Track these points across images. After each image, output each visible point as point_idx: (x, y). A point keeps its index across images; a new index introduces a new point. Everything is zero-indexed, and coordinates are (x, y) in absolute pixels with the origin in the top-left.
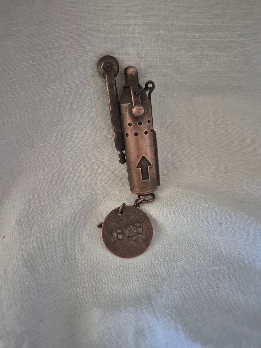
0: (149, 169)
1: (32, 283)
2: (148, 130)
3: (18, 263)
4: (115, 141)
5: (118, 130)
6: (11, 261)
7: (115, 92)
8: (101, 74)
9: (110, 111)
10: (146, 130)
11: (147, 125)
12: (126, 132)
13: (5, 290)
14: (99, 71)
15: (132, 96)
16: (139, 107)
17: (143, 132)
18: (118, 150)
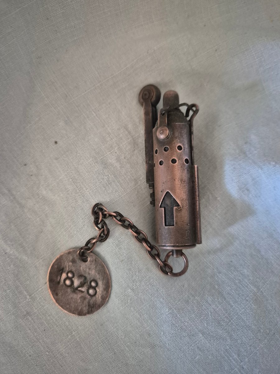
0: (176, 211)
1: (110, 176)
2: (177, 158)
3: (88, 161)
6: (80, 163)
10: (174, 158)
11: (177, 151)
13: (86, 189)
15: (159, 118)
16: (163, 128)
17: (169, 160)
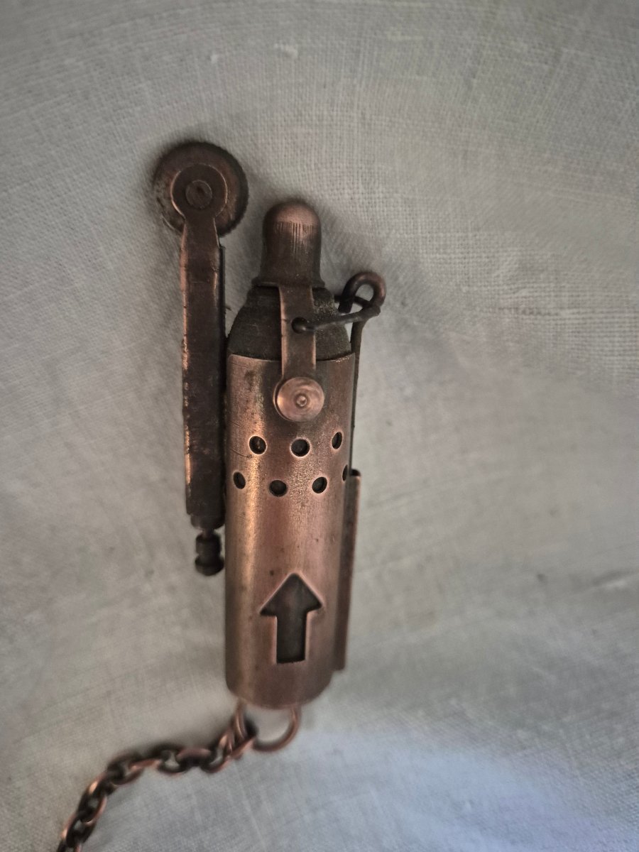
0: (312, 623)
2: (328, 474)
4: (187, 489)
5: (206, 451)
7: (216, 297)
8: (164, 214)
9: (184, 372)
10: (321, 475)
11: (330, 454)
12: (235, 467)
14: (159, 200)
15: (284, 331)
17: (305, 484)
18: (193, 523)
